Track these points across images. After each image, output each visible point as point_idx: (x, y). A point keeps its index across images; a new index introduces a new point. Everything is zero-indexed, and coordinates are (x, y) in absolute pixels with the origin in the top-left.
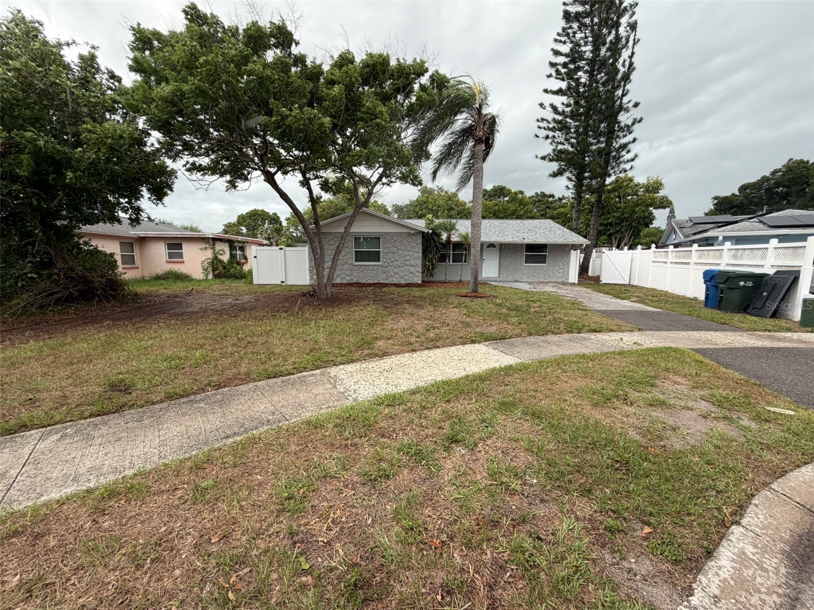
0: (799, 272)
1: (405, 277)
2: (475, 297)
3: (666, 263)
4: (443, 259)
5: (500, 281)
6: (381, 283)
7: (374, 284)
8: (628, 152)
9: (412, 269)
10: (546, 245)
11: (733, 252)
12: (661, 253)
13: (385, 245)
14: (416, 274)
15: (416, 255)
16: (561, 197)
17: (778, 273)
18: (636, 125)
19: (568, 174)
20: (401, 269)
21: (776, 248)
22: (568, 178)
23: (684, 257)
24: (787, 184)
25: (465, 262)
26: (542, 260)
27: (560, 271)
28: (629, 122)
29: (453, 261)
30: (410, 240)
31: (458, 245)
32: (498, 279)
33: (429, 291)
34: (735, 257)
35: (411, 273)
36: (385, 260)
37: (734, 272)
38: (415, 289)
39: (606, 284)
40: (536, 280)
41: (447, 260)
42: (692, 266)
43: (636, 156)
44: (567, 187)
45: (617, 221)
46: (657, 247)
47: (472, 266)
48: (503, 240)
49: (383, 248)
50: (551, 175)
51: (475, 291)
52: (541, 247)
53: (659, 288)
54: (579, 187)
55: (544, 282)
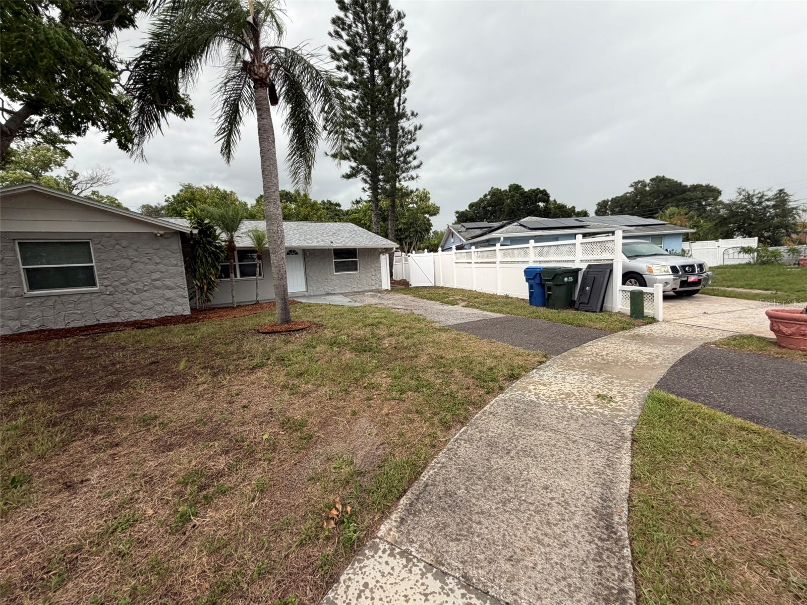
0: (612, 265)
1: (157, 308)
2: (289, 331)
3: (470, 263)
4: (226, 272)
5: (310, 296)
6: (104, 325)
7: (87, 328)
8: (415, 158)
9: (169, 294)
10: (355, 249)
11: (538, 249)
12: (463, 254)
13: (103, 256)
14: (180, 300)
15: (173, 270)
16: (358, 199)
17: (589, 267)
18: (418, 132)
19: (362, 175)
20: (146, 294)
21: (582, 243)
22: (363, 178)
23: (487, 257)
24: (493, 204)
25: (260, 275)
26: (353, 267)
27: (373, 277)
28: (412, 128)
29: (241, 276)
30: (157, 246)
31: (245, 253)
32: (307, 294)
33: (206, 328)
34: (541, 254)
35: (168, 299)
36: (106, 282)
37: (559, 269)
38: (180, 327)
39: (416, 287)
40: (349, 290)
41: (232, 275)
42: (498, 265)
43: (421, 163)
44: (363, 189)
45: (405, 227)
46: (443, 250)
47: (276, 282)
48: (307, 245)
49: (98, 261)
50: (344, 177)
51: (287, 320)
52: (350, 253)
53: (468, 288)
54: (374, 188)
55: (359, 292)
